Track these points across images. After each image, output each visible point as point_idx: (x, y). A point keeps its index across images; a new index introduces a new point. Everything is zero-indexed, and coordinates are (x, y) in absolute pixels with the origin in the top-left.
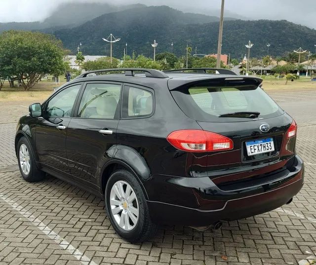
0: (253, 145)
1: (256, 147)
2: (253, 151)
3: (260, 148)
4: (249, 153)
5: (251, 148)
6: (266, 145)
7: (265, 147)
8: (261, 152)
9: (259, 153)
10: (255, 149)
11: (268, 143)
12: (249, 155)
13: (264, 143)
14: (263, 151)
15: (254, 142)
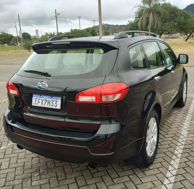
0: (38, 98)
1: (40, 101)
2: (37, 102)
3: (44, 102)
4: (33, 103)
5: (36, 100)
6: (51, 102)
7: (50, 103)
8: (43, 106)
9: (42, 106)
10: (39, 102)
11: (54, 100)
12: (33, 105)
13: (49, 100)
14: (46, 106)
15: (40, 96)
